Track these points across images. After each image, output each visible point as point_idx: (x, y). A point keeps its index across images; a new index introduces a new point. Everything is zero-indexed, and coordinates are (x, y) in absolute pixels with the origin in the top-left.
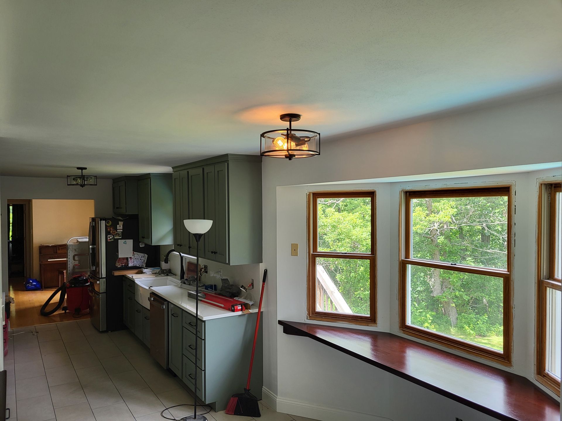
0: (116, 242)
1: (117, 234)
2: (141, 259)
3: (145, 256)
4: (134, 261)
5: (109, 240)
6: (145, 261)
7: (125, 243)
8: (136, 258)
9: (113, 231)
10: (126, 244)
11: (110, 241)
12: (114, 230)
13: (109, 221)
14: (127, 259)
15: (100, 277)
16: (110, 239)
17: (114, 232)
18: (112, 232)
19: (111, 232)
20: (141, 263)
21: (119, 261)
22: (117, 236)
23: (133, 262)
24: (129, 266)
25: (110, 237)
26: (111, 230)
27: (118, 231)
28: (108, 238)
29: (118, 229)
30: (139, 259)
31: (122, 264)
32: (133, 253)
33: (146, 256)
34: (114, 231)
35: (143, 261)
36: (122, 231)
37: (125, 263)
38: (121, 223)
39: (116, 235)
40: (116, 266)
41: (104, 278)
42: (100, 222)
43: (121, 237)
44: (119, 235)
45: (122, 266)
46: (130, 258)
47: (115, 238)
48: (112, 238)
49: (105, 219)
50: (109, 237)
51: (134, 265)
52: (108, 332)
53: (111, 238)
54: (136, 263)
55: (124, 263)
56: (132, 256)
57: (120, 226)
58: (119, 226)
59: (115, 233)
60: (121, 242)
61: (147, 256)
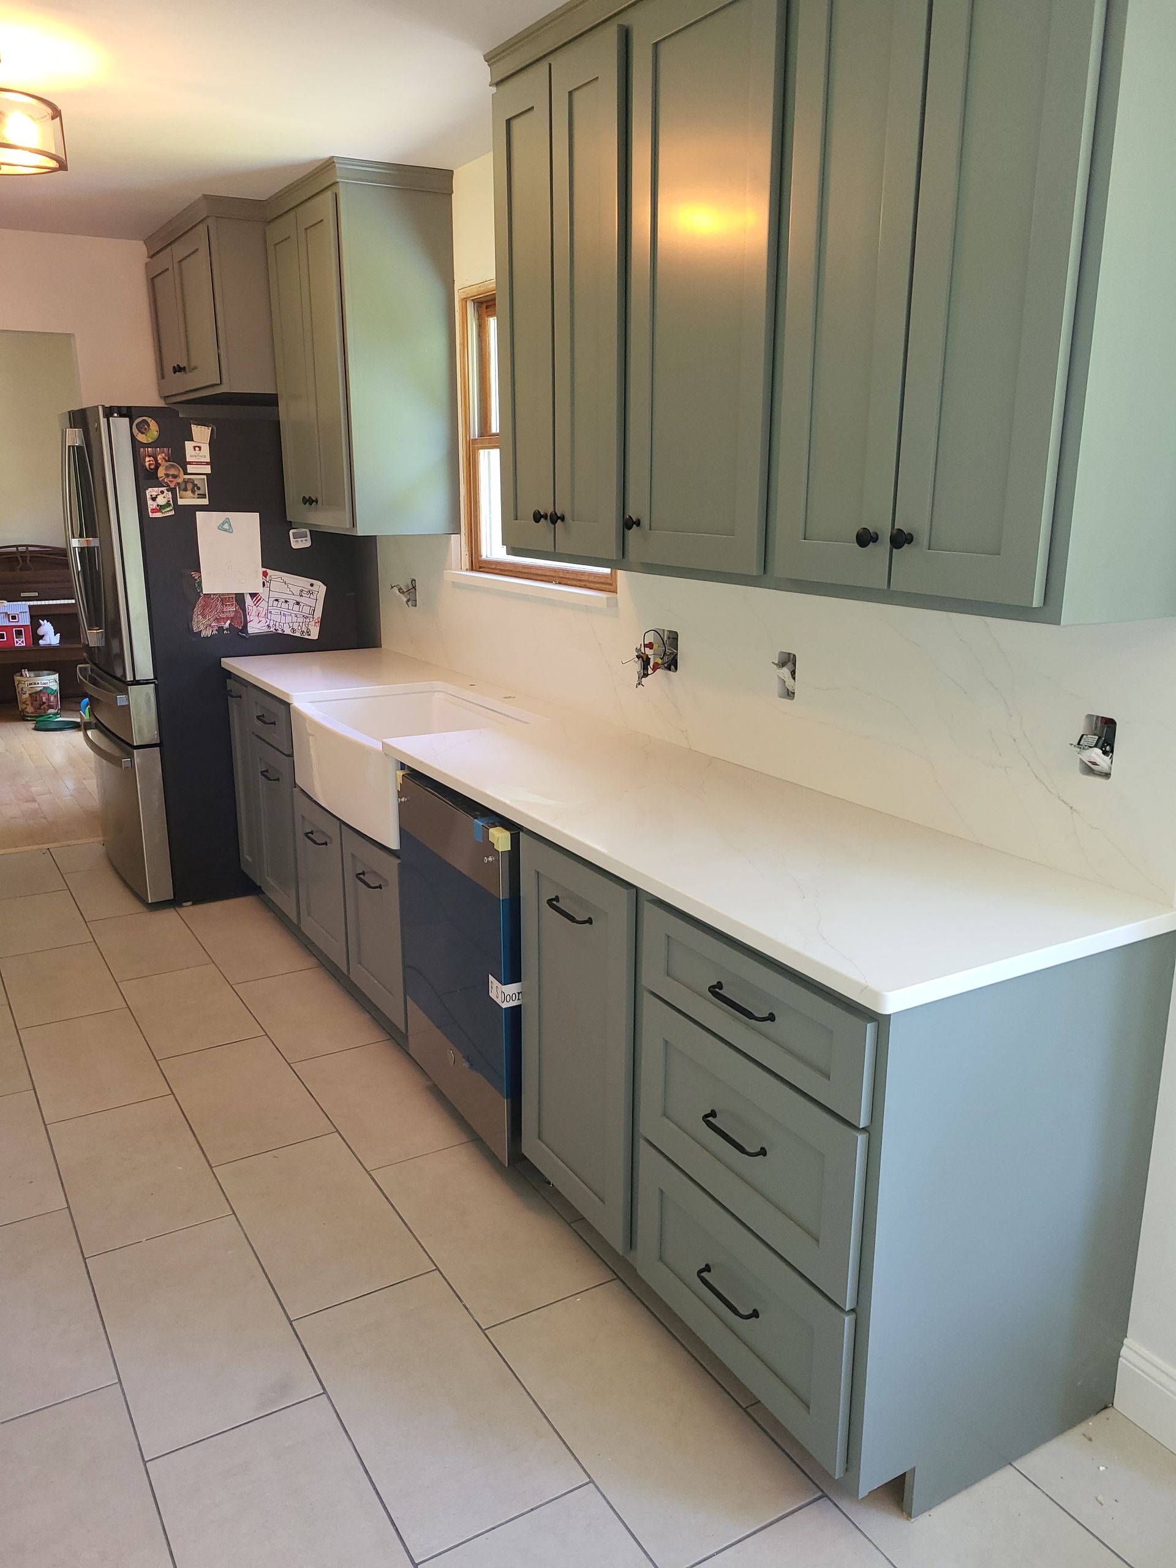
0: (186, 517)
1: (190, 486)
2: (298, 603)
3: (314, 588)
4: (268, 612)
5: (154, 511)
6: (318, 613)
7: (226, 526)
8: (277, 595)
9: (167, 468)
10: (230, 531)
11: (158, 515)
12: (172, 466)
13: (149, 420)
14: (240, 598)
15: (129, 678)
16: (161, 508)
17: (175, 477)
18: (167, 475)
19: (161, 473)
20: (301, 620)
21: (204, 608)
22: (189, 493)
23: (266, 616)
24: (250, 630)
25: (158, 498)
26: (157, 466)
27: (190, 469)
28: (150, 502)
29: (190, 463)
30: (291, 603)
31: (217, 620)
32: (265, 574)
33: (321, 589)
34: (172, 472)
35: (306, 610)
36: (207, 469)
37: (232, 619)
38: (201, 434)
39: (185, 490)
40: (195, 630)
41: (147, 682)
42: (103, 421)
43: (205, 502)
44: (197, 492)
45: (220, 629)
46: (253, 595)
47: (181, 502)
48: (168, 504)
49: (129, 408)
50: (154, 499)
51: (269, 626)
52: (181, 906)
53: (161, 501)
54: (277, 618)
55: (228, 619)
56: (259, 590)
57: (200, 447)
58: (195, 447)
59: (180, 480)
60: (207, 523)
61: (323, 588)
